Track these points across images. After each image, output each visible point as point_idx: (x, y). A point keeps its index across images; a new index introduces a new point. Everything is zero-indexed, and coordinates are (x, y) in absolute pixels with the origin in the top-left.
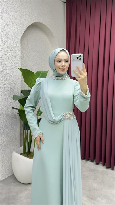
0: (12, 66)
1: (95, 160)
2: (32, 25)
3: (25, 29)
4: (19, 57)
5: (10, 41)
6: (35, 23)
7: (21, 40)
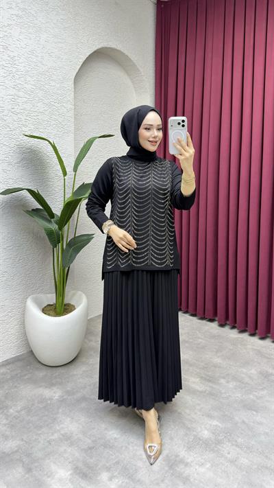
0: (58, 133)
1: (217, 319)
2: (95, 52)
3: (82, 61)
4: (71, 113)
5: (53, 84)
6: (103, 48)
7: (75, 83)
